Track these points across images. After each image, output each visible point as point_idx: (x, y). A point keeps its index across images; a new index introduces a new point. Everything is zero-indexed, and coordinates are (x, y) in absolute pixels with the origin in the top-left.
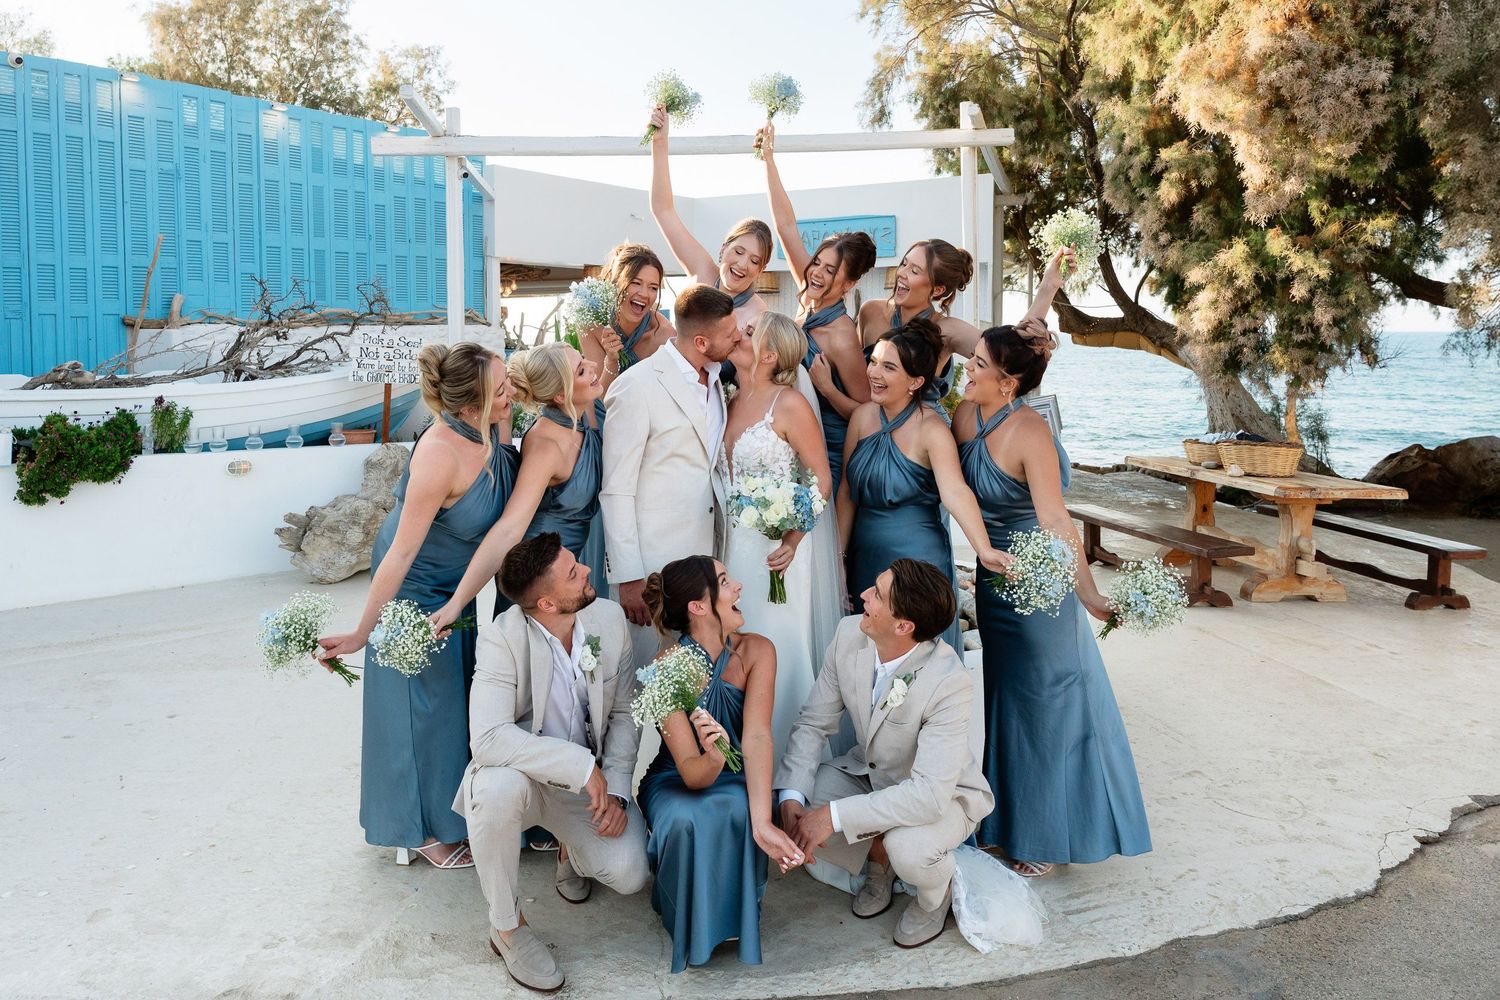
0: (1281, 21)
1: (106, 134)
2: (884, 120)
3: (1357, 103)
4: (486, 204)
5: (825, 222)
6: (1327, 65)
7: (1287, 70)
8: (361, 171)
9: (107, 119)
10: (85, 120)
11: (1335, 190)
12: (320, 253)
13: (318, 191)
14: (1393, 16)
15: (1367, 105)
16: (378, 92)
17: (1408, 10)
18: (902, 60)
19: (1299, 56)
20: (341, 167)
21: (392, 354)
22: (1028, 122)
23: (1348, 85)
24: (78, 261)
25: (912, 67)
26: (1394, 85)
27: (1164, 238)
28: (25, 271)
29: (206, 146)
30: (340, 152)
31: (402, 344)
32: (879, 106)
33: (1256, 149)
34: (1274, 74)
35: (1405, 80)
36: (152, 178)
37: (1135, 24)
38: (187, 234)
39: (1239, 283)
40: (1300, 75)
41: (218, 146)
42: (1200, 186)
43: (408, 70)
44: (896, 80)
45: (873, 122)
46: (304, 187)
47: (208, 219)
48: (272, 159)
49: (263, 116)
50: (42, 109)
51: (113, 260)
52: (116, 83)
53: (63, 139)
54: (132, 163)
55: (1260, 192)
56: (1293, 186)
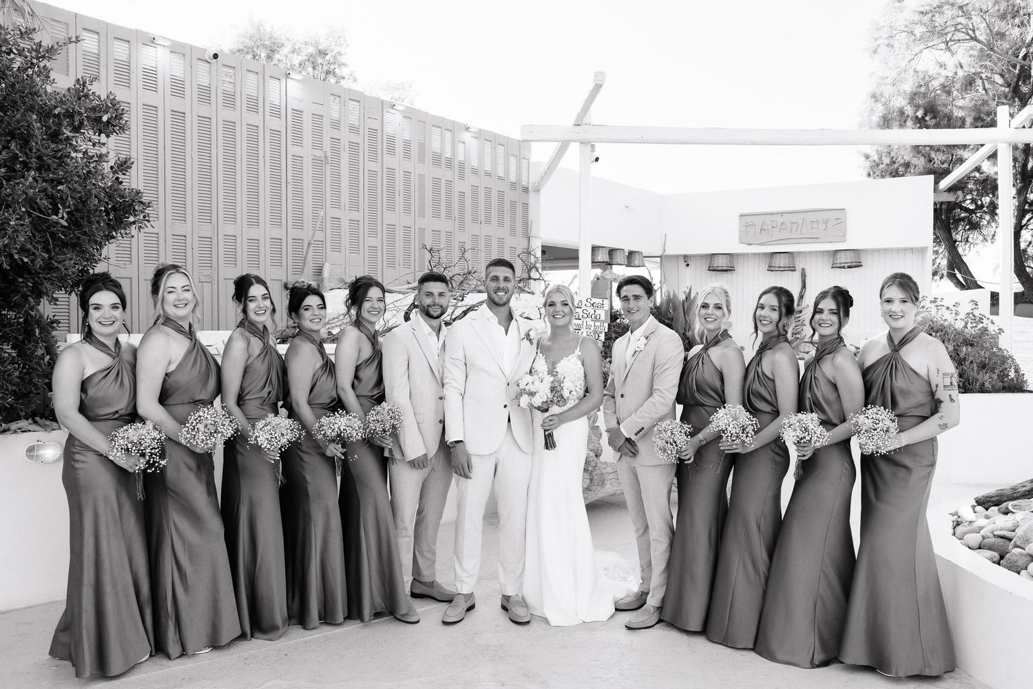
1: (275, 123)
4: (531, 194)
5: (782, 214)
8: (449, 163)
9: (276, 113)
10: (261, 110)
12: (422, 230)
13: (422, 178)
20: (437, 160)
21: (581, 314)
24: (253, 233)
28: (214, 241)
29: (346, 137)
30: (436, 146)
31: (589, 304)
36: (307, 163)
38: (332, 211)
41: (354, 138)
46: (412, 175)
47: (345, 198)
48: (391, 150)
49: (386, 115)
50: (230, 100)
51: (278, 233)
52: (283, 80)
53: (245, 127)
54: (293, 150)
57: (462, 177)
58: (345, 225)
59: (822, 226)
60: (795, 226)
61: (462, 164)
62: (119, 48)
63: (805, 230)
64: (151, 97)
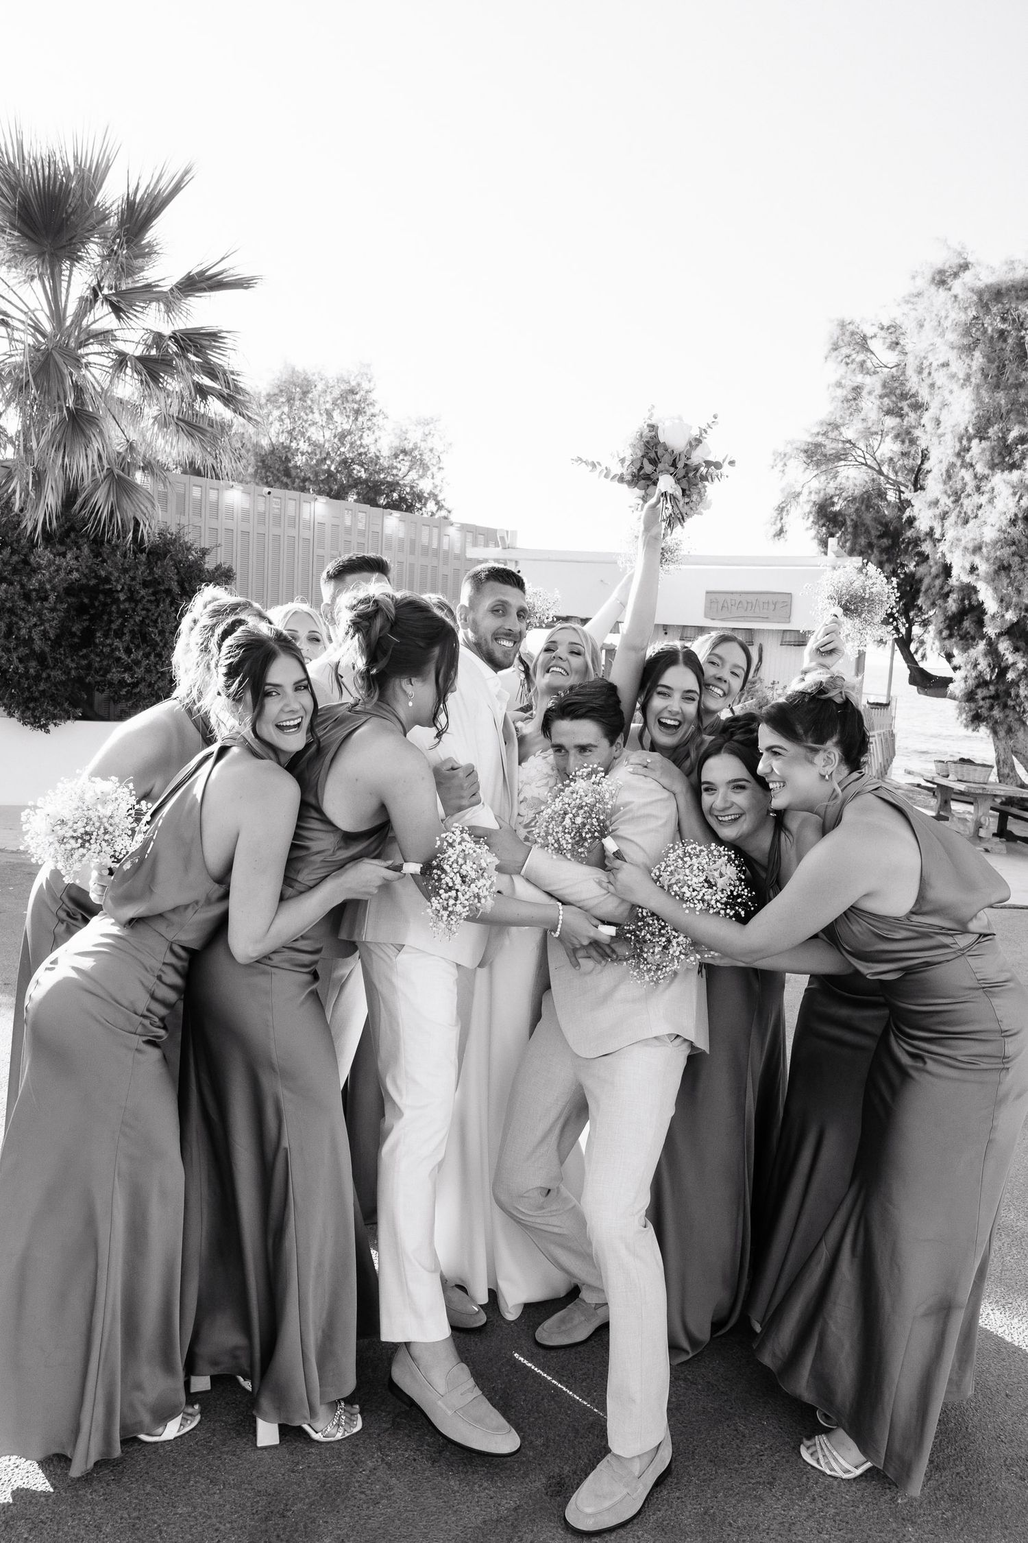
0: (1005, 522)
1: (306, 534)
2: (782, 535)
5: (740, 592)
7: (1008, 551)
8: (436, 552)
9: (307, 525)
13: (412, 566)
16: (396, 456)
18: (799, 494)
19: (1014, 543)
20: (426, 550)
22: (885, 540)
25: (802, 499)
27: (945, 633)
29: (355, 539)
30: (425, 540)
32: (779, 526)
33: (990, 592)
34: (998, 553)
37: (936, 503)
39: (979, 667)
40: (1014, 554)
41: (361, 540)
42: (970, 604)
43: (414, 437)
44: (793, 508)
45: (774, 536)
46: (405, 564)
48: (390, 548)
49: (386, 520)
50: (278, 520)
52: (313, 503)
53: (286, 537)
54: (319, 551)
55: (993, 616)
56: (1011, 616)
57: (446, 563)
59: (772, 607)
60: (750, 605)
61: (446, 553)
62: (213, 495)
63: (757, 610)
64: (230, 524)
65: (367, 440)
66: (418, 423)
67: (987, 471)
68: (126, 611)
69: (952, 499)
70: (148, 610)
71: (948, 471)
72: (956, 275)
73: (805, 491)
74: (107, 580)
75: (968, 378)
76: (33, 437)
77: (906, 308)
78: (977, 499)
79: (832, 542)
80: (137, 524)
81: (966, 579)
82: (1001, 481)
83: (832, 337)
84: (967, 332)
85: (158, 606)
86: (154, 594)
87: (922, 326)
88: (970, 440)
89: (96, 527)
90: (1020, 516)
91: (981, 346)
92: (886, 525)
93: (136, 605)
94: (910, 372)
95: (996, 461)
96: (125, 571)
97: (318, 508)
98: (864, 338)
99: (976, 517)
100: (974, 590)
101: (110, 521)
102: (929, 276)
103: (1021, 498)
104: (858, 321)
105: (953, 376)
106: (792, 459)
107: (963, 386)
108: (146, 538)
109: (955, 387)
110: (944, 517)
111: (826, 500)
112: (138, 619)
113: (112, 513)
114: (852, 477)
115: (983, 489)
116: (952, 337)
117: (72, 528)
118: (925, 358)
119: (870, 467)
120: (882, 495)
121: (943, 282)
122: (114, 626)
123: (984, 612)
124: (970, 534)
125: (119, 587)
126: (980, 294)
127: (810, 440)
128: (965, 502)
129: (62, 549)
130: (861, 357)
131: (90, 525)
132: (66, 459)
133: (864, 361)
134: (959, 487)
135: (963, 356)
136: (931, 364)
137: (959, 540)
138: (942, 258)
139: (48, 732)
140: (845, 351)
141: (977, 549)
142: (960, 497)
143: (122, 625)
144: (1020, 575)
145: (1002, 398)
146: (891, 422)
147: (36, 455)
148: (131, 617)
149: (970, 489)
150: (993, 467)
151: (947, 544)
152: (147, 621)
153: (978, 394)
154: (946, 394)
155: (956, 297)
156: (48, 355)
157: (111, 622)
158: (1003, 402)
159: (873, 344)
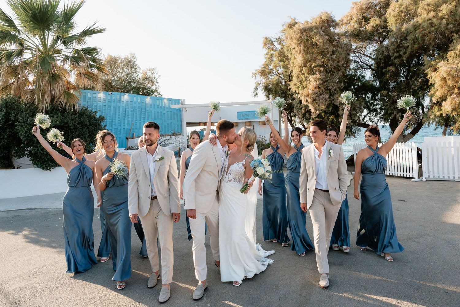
0: (314, 88)
1: (123, 105)
3: (325, 100)
4: (182, 111)
5: (247, 112)
6: (321, 95)
7: (315, 96)
8: (161, 107)
9: (123, 102)
10: (120, 103)
11: (326, 112)
13: (155, 111)
14: (329, 88)
15: (326, 101)
17: (331, 87)
19: (316, 93)
20: (158, 107)
22: (283, 95)
23: (323, 98)
24: (120, 128)
25: (261, 85)
26: (330, 97)
27: (302, 119)
29: (137, 105)
32: (256, 93)
33: (312, 107)
34: (313, 96)
35: (331, 97)
36: (130, 112)
37: (296, 84)
38: (135, 122)
40: (317, 96)
41: (139, 105)
42: (307, 110)
43: (149, 74)
44: (259, 88)
45: (255, 96)
46: (152, 111)
47: (138, 118)
48: (148, 107)
49: (146, 99)
50: (114, 101)
51: (124, 127)
53: (117, 106)
54: (127, 109)
55: (313, 113)
56: (318, 112)
57: (164, 110)
58: (138, 124)
60: (249, 115)
61: (164, 107)
62: (94, 95)
63: (252, 116)
64: (100, 104)
65: (135, 75)
66: (150, 70)
67: (307, 75)
68: (73, 132)
69: (300, 83)
70: (80, 131)
71: (298, 76)
72: (294, 25)
73: (262, 83)
74: (67, 123)
75: (300, 52)
76: (41, 82)
77: (282, 34)
78: (306, 83)
79: (270, 96)
80: (74, 106)
81: (306, 104)
82: (311, 78)
83: (264, 42)
84: (298, 40)
85: (83, 130)
86: (81, 126)
87: (287, 39)
88: (302, 67)
89: (62, 107)
90: (317, 86)
91: (302, 43)
92: (283, 91)
93: (76, 130)
94: (285, 50)
95: (309, 72)
96: (72, 120)
97: (126, 97)
98: (272, 42)
99: (306, 87)
100: (308, 106)
101: (66, 105)
102: (287, 26)
103: (317, 82)
104: (270, 37)
105: (296, 51)
106: (257, 75)
107: (299, 54)
108: (77, 110)
109: (297, 54)
110: (298, 88)
111: (267, 85)
112: (77, 134)
113: (66, 103)
114: (273, 78)
115: (307, 80)
116: (295, 41)
117: (54, 108)
118: (289, 47)
119: (277, 75)
120: (281, 83)
121: (291, 27)
122: (70, 137)
123: (311, 112)
124: (305, 92)
125: (71, 125)
126: (301, 30)
127: (261, 69)
128: (303, 83)
129: (52, 115)
130: (272, 47)
131: (59, 107)
132: (51, 88)
133: (273, 48)
134: (301, 80)
135: (298, 46)
136: (290, 48)
137: (303, 94)
138: (289, 21)
139: (50, 171)
140: (268, 45)
141: (308, 96)
142: (302, 82)
143: (72, 136)
144: (319, 101)
145: (309, 56)
146: (281, 63)
147: (42, 87)
148: (75, 134)
149: (304, 80)
150: (309, 74)
151: (300, 95)
152: (80, 135)
153: (303, 56)
154: (295, 55)
155: (295, 31)
156: (44, 58)
157: (69, 135)
158: (309, 57)
159: (275, 44)
